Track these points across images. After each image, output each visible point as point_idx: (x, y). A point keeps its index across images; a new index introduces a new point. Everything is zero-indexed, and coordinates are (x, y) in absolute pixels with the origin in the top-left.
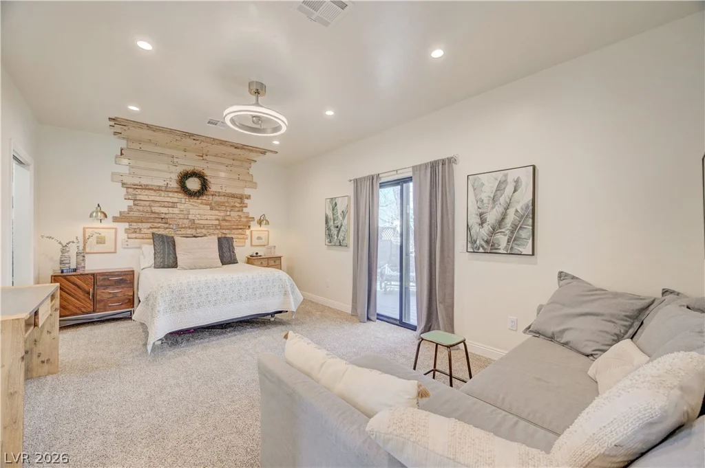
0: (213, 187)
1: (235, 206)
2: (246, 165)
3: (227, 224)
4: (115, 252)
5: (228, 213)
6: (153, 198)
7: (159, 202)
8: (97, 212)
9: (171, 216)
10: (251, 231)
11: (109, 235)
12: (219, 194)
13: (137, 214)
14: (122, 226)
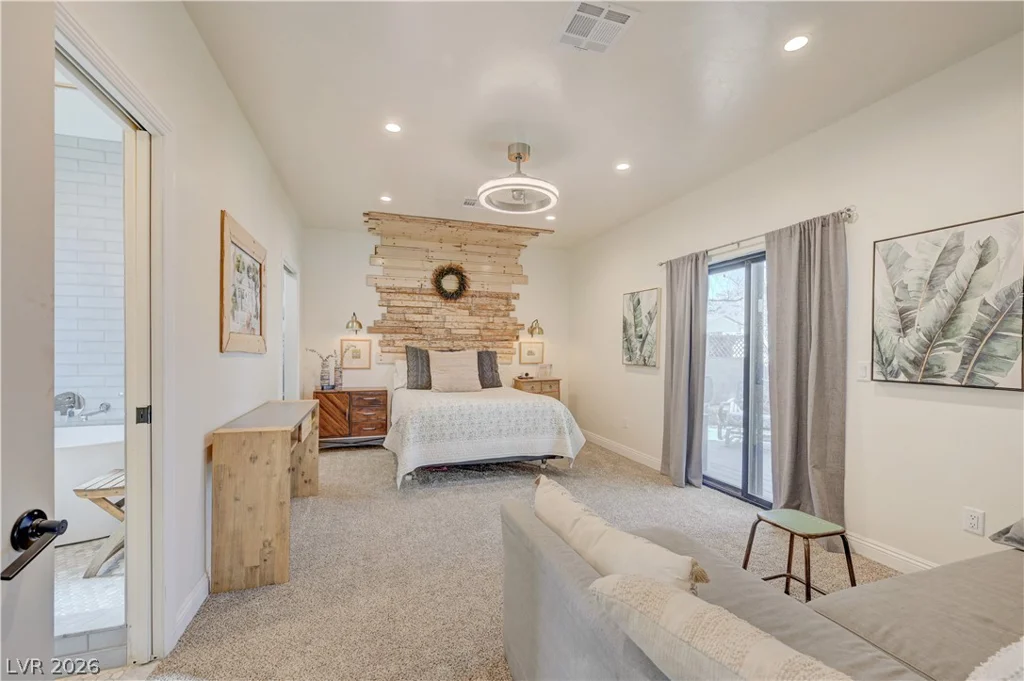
0: (473, 287)
1: (500, 310)
2: (516, 252)
3: (490, 334)
4: (370, 368)
5: (491, 320)
6: (406, 303)
7: (413, 307)
8: (353, 322)
9: (425, 324)
10: (520, 344)
11: (362, 347)
12: (479, 294)
13: (390, 323)
14: (376, 338)
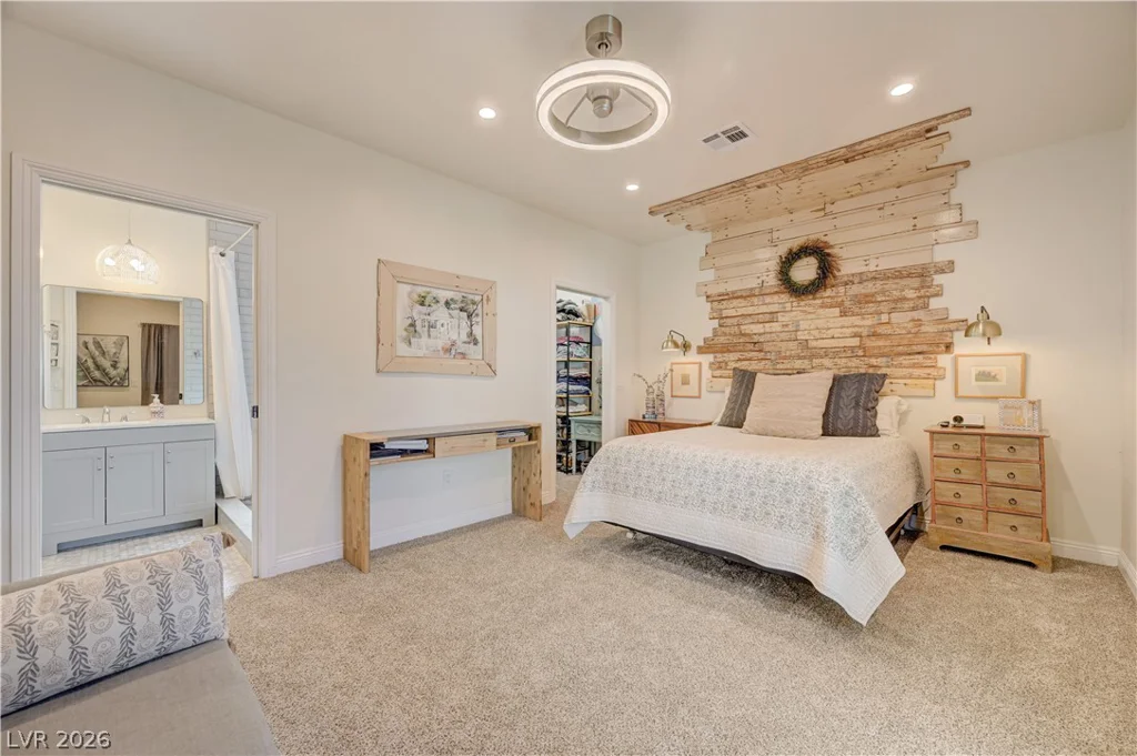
0: (847, 268)
1: (905, 299)
3: (881, 343)
4: (699, 397)
5: (884, 318)
6: (740, 312)
7: (750, 315)
8: (668, 341)
9: (768, 337)
10: (955, 360)
11: (692, 371)
12: (862, 278)
13: (722, 339)
14: (707, 359)
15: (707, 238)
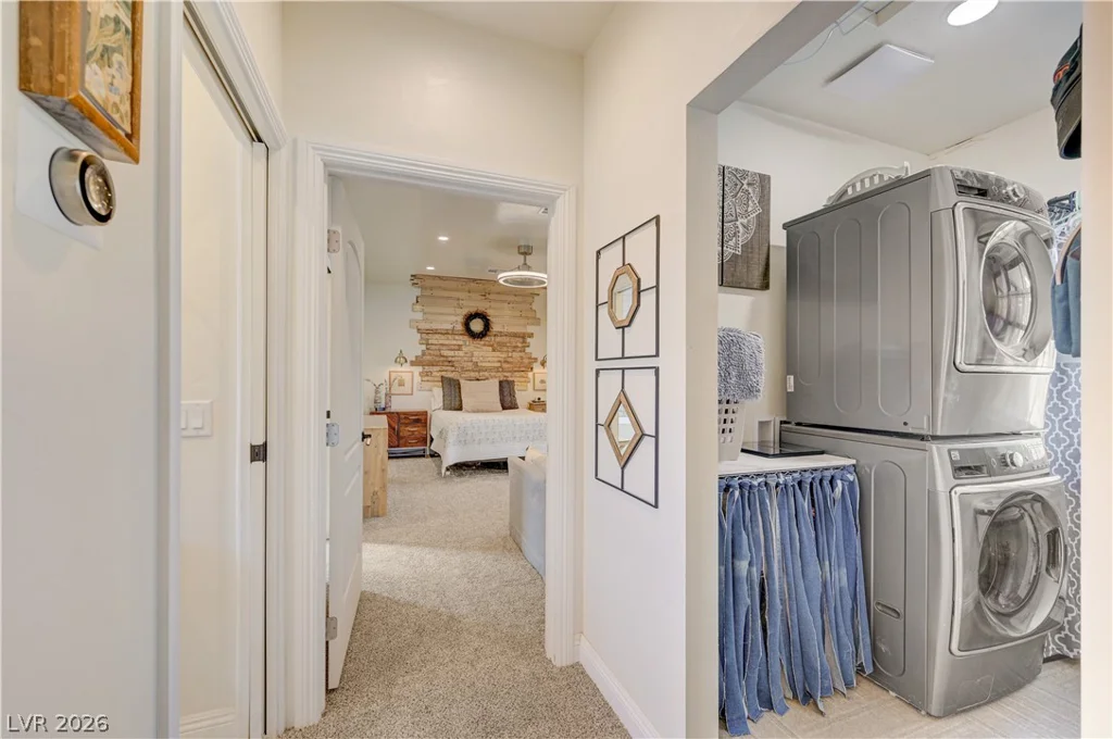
0: (495, 328)
1: (517, 347)
2: (530, 299)
3: (509, 366)
4: (412, 394)
5: (510, 354)
6: (441, 342)
7: (446, 345)
8: (400, 357)
9: (456, 359)
10: (534, 374)
11: (407, 378)
12: (501, 334)
13: (429, 358)
14: (417, 370)
15: (417, 292)
